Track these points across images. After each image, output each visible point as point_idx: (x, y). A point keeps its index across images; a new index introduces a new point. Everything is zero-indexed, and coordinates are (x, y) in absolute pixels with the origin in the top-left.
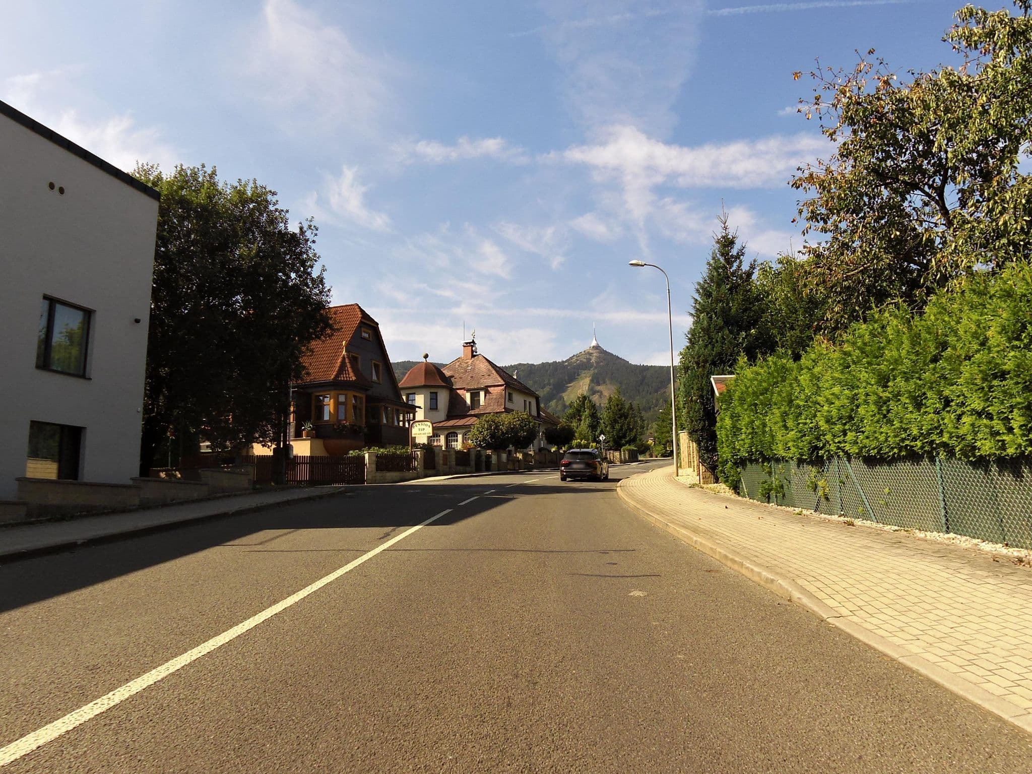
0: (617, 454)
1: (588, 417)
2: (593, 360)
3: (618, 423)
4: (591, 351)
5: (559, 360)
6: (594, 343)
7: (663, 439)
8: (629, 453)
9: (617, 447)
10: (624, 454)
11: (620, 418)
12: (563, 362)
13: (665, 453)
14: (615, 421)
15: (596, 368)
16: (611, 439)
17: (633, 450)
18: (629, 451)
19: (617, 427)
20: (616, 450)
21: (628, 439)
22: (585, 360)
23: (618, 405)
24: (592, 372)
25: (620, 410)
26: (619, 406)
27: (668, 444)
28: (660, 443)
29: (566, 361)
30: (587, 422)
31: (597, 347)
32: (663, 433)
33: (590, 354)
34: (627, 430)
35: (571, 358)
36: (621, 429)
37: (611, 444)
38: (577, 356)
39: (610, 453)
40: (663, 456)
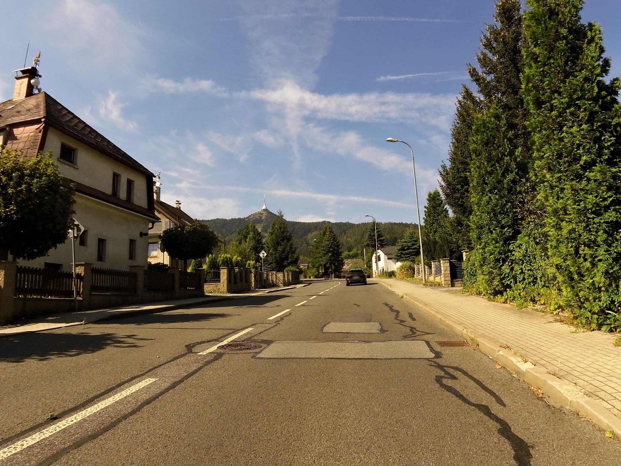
0: (280, 275)
1: (252, 240)
2: (263, 218)
3: (281, 245)
4: (262, 212)
5: (242, 217)
6: (264, 207)
7: (317, 263)
8: (292, 276)
9: (280, 268)
10: (288, 275)
11: (282, 240)
12: (245, 218)
13: (318, 274)
14: (278, 244)
15: (265, 222)
16: (274, 261)
17: (296, 271)
18: (293, 272)
19: (280, 249)
20: (278, 271)
21: (290, 260)
22: (258, 218)
23: (280, 229)
24: (262, 225)
25: (283, 233)
26: (282, 229)
27: (320, 267)
28: (314, 266)
29: (247, 218)
30: (251, 244)
31: (266, 210)
32: (316, 258)
33: (262, 214)
34: (289, 252)
35: (250, 216)
36: (284, 251)
37: (274, 265)
38: (254, 215)
39: (272, 274)
40: (316, 277)
